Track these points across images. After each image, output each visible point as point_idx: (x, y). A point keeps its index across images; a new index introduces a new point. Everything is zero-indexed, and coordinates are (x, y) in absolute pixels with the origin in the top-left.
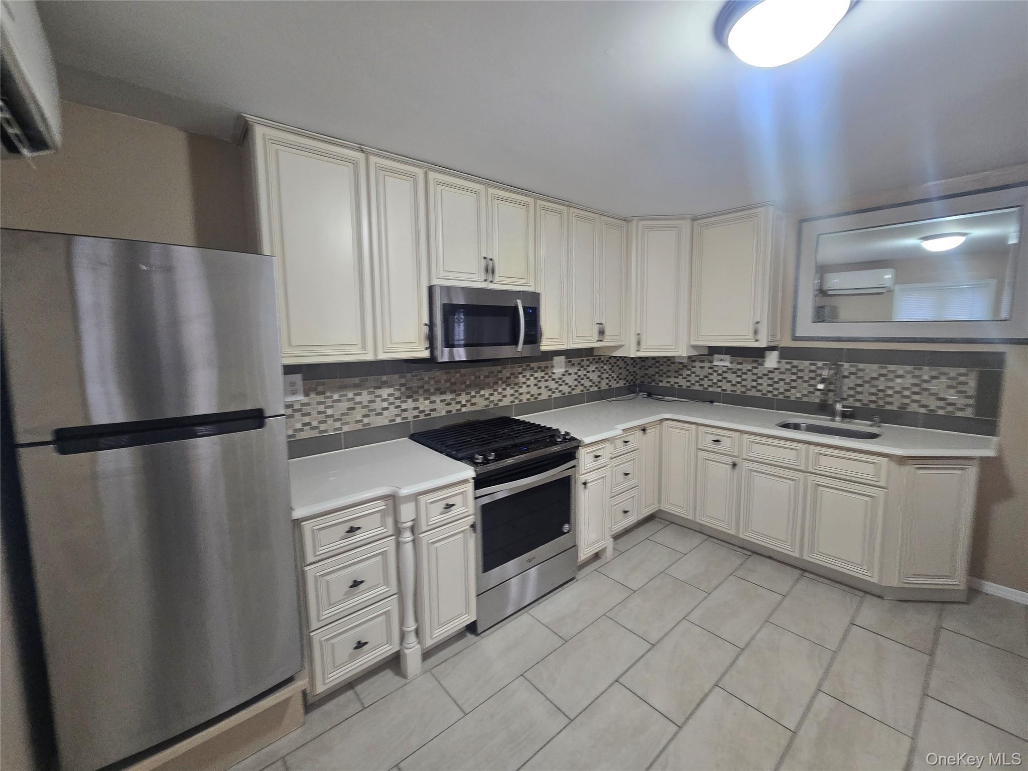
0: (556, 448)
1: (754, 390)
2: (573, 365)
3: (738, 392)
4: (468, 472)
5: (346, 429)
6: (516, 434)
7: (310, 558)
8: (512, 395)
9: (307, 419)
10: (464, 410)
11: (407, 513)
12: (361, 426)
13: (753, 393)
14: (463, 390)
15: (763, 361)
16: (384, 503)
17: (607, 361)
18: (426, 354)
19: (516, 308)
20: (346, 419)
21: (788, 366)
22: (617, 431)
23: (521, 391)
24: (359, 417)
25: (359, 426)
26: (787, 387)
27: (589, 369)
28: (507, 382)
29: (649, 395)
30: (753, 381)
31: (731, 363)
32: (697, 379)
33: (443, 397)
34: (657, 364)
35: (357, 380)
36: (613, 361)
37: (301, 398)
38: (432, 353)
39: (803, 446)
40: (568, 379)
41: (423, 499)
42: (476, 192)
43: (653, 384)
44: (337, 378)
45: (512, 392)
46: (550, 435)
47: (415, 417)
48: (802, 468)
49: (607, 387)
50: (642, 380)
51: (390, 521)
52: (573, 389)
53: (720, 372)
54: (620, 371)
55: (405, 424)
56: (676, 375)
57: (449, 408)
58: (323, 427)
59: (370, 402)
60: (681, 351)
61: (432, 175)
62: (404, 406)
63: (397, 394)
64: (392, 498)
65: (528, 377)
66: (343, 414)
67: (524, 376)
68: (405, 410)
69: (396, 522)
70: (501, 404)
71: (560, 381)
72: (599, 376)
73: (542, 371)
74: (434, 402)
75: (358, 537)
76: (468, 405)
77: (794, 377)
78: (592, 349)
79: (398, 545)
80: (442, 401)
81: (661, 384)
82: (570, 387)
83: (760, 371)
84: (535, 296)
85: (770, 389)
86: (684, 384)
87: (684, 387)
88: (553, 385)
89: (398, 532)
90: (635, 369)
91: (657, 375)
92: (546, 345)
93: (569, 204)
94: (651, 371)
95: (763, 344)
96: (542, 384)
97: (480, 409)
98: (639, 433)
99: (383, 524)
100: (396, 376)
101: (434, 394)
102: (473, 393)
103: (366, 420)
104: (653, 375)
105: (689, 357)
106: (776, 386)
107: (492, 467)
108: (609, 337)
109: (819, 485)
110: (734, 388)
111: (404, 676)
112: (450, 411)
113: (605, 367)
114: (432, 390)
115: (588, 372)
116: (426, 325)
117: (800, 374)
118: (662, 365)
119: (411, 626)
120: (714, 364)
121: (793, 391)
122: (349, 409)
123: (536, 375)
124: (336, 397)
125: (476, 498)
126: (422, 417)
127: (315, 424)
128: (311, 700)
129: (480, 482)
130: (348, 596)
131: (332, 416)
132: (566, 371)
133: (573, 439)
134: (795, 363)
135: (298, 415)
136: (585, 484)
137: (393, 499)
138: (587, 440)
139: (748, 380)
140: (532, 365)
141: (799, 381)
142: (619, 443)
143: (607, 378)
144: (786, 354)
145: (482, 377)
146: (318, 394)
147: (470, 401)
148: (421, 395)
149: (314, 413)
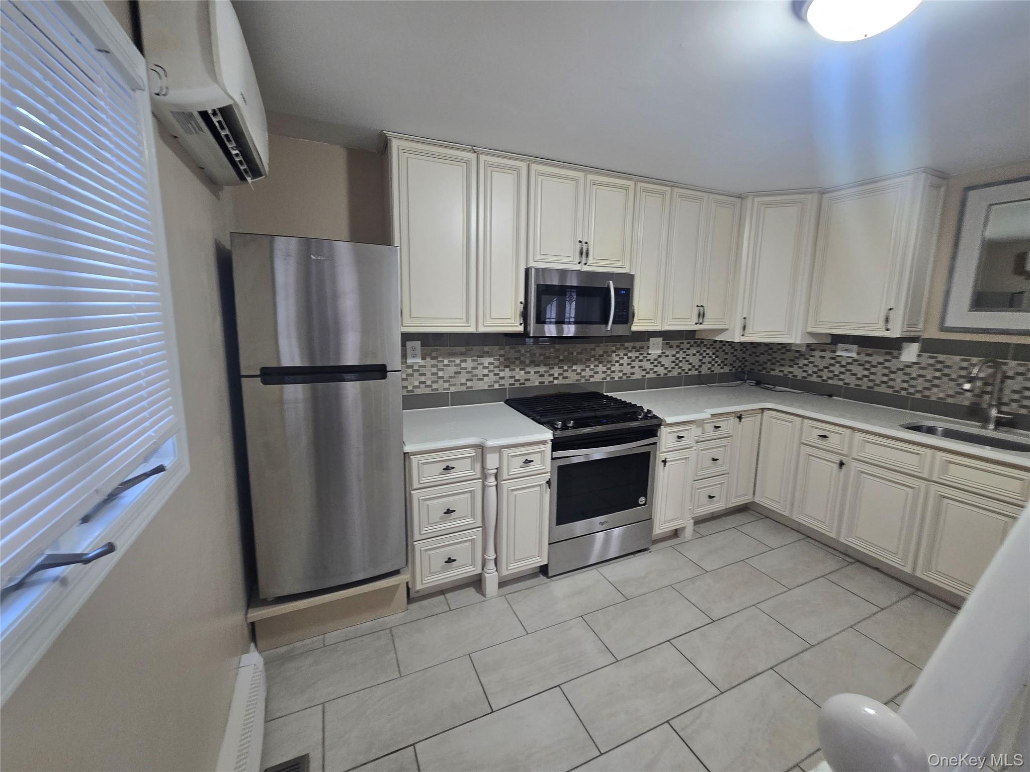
0: (635, 424)
1: (884, 385)
2: (671, 347)
3: (864, 388)
4: (547, 435)
5: (453, 389)
6: (599, 407)
7: (416, 485)
8: (604, 372)
9: (423, 379)
10: (556, 382)
11: (492, 461)
12: (465, 388)
13: (883, 389)
14: (556, 364)
15: (900, 354)
16: (473, 451)
17: (711, 345)
18: (521, 329)
19: (608, 289)
20: (453, 381)
21: (931, 361)
22: (706, 414)
23: (613, 368)
24: (464, 381)
25: (464, 388)
26: (927, 385)
27: (688, 352)
28: (600, 360)
29: (758, 383)
30: (884, 375)
31: (858, 354)
32: (815, 369)
33: (537, 369)
34: (770, 352)
35: (463, 349)
36: (717, 345)
37: (419, 360)
38: (525, 328)
39: (929, 452)
40: (663, 360)
41: (505, 452)
42: (576, 180)
43: (764, 372)
44: (447, 346)
45: (605, 369)
46: (632, 411)
47: (510, 385)
48: (925, 475)
49: (709, 372)
50: (753, 367)
51: (478, 466)
52: (670, 371)
53: (844, 363)
54: (726, 356)
55: (502, 390)
56: (791, 363)
57: (541, 379)
58: (435, 386)
59: (473, 368)
60: (796, 338)
61: (534, 167)
62: (502, 374)
63: (497, 363)
64: (481, 448)
65: (622, 355)
66: (450, 377)
67: (618, 355)
68: (503, 378)
69: (483, 468)
70: (592, 380)
71: (656, 362)
72: (700, 360)
73: (637, 351)
74: (529, 373)
75: (452, 475)
76: (561, 378)
77: (938, 374)
78: (693, 332)
79: (484, 487)
80: (535, 372)
81: (772, 373)
82: (666, 368)
83: (894, 364)
84: (630, 278)
85: (905, 385)
86: (800, 374)
87: (799, 377)
88: (648, 366)
89: (484, 477)
90: (744, 355)
91: (769, 363)
92: (638, 325)
93: (673, 184)
94: (763, 358)
95: (896, 332)
96: (636, 364)
97: (572, 383)
98: (734, 421)
99: (473, 469)
100: (497, 348)
101: (529, 366)
102: (566, 368)
103: (469, 384)
104: (765, 363)
105: (808, 345)
106: (913, 383)
107: (569, 433)
108: (708, 320)
109: (944, 497)
110: (859, 382)
111: (484, 595)
112: (543, 383)
113: (708, 351)
114: (527, 362)
115: (688, 355)
116: (521, 303)
117: (946, 371)
118: (775, 352)
119: (491, 555)
120: (838, 353)
121: (935, 390)
122: (456, 373)
123: (630, 354)
124: (446, 362)
125: (553, 459)
126: (517, 385)
127: (429, 383)
128: (412, 595)
129: (557, 445)
130: (443, 520)
131: (442, 377)
132: (663, 353)
133: (655, 417)
134: (941, 357)
135: (416, 374)
136: (665, 462)
137: (481, 449)
138: (669, 420)
139: (878, 374)
140: (626, 345)
141: (945, 379)
142: (709, 428)
143: (710, 363)
144: (929, 346)
145: (575, 354)
146: (432, 358)
147: (562, 374)
148: (517, 366)
149: (429, 374)
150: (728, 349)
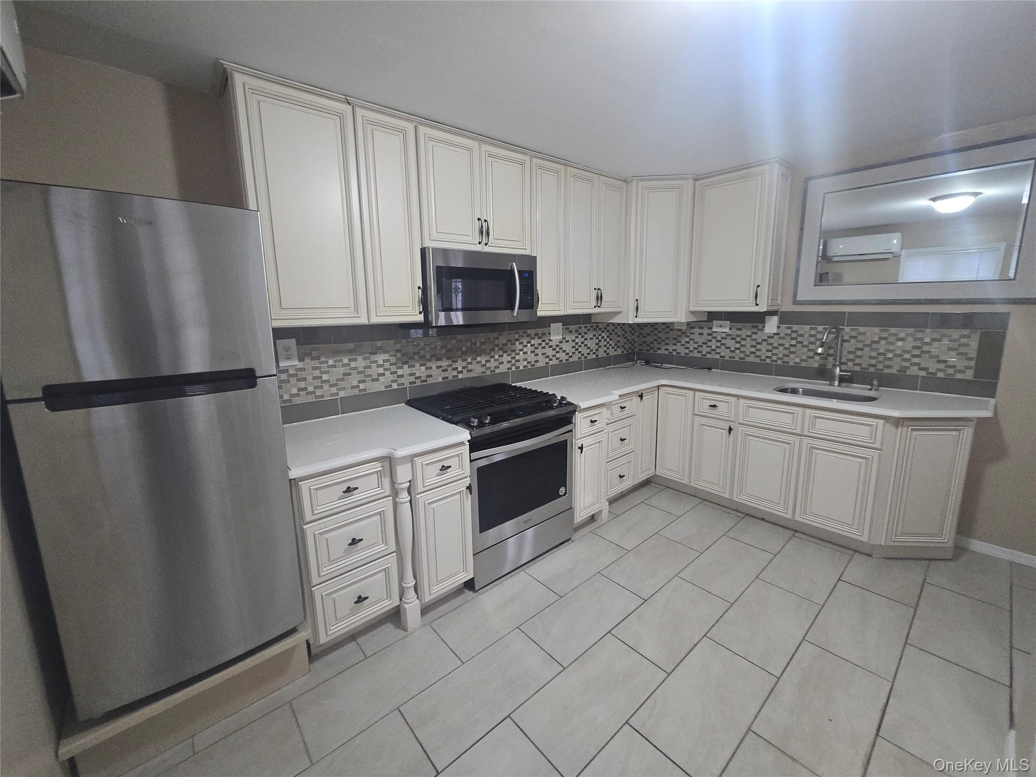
0: (552, 413)
1: (752, 355)
2: (571, 332)
3: (737, 359)
4: (465, 435)
5: (342, 394)
6: (512, 399)
7: (308, 517)
8: (508, 362)
9: (302, 385)
10: (460, 376)
11: (403, 474)
13: (752, 359)
14: (459, 357)
15: (764, 327)
16: (380, 465)
17: (606, 328)
18: (420, 318)
19: (512, 271)
20: (342, 384)
21: (789, 331)
22: (614, 395)
23: (517, 357)
24: (355, 383)
25: (356, 392)
26: (786, 352)
27: (586, 336)
28: (504, 349)
29: (647, 363)
30: (752, 346)
31: (730, 329)
32: (696, 346)
33: (439, 363)
34: (656, 332)
35: (351, 346)
36: (610, 328)
37: (296, 362)
38: (426, 317)
39: (800, 410)
40: (565, 346)
41: (418, 461)
42: (469, 149)
43: (652, 352)
44: (331, 343)
45: (509, 358)
46: (546, 400)
47: (411, 383)
48: (798, 431)
49: (605, 355)
50: (641, 347)
51: (387, 482)
52: (571, 357)
53: (719, 338)
54: (618, 339)
55: (402, 390)
56: (675, 342)
57: (446, 374)
58: (319, 392)
59: (365, 367)
60: (680, 317)
61: (423, 130)
62: (400, 372)
63: (393, 360)
64: (389, 459)
65: (525, 343)
66: (338, 380)
67: (520, 343)
68: (402, 376)
69: (393, 483)
70: (497, 371)
71: (558, 348)
72: (597, 344)
73: (539, 338)
74: (431, 368)
75: (356, 497)
76: (465, 371)
77: (794, 342)
78: (589, 316)
79: (396, 505)
80: (437, 367)
81: (659, 352)
82: (567, 354)
83: (759, 336)
84: (533, 260)
85: (769, 354)
86: (682, 351)
87: (682, 354)
88: (550, 352)
89: (395, 493)
90: (633, 337)
91: (655, 343)
92: (542, 310)
93: (566, 163)
94: (649, 339)
95: (763, 308)
96: (539, 351)
97: (477, 375)
98: (636, 400)
99: (380, 485)
100: (392, 342)
101: (430, 360)
102: (469, 360)
103: (362, 386)
104: (651, 343)
105: (688, 324)
106: (775, 351)
107: (487, 430)
108: (605, 303)
109: (814, 448)
110: (732, 355)
111: (405, 630)
112: (447, 378)
113: (603, 335)
114: (428, 357)
115: (586, 339)
116: (419, 288)
117: (800, 339)
118: (660, 332)
119: (410, 582)
120: (713, 330)
121: (792, 356)
122: (344, 374)
123: (533, 342)
124: (331, 362)
125: (471, 461)
126: (418, 383)
127: (311, 389)
128: (314, 651)
129: (475, 445)
130: (347, 553)
131: (328, 381)
132: (564, 338)
133: (570, 404)
134: (795, 327)
135: (293, 380)
136: (581, 448)
137: (389, 462)
138: (583, 405)
139: (749, 346)
140: (529, 332)
141: (799, 346)
142: (616, 409)
143: (605, 346)
144: (786, 318)
145: (478, 344)
146: (313, 359)
147: (467, 367)
148: (418, 361)
149: (309, 378)
150: (619, 331)
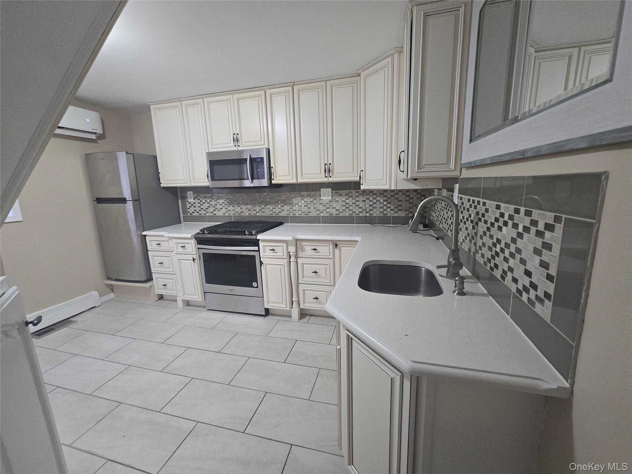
2: (340, 195)
5: (208, 214)
7: (149, 249)
8: (288, 210)
9: (195, 209)
10: (258, 214)
11: (171, 244)
14: (258, 204)
18: (209, 184)
20: (207, 210)
23: (294, 208)
24: (212, 211)
25: (212, 214)
27: (358, 199)
28: (285, 202)
33: (247, 206)
35: (210, 195)
40: (334, 204)
42: (228, 100)
44: (203, 194)
52: (341, 212)
57: (250, 212)
58: (200, 212)
59: (217, 205)
61: (206, 100)
62: (229, 208)
65: (300, 200)
66: (206, 208)
68: (229, 210)
70: (280, 214)
71: (328, 205)
73: (311, 198)
74: (243, 208)
76: (260, 212)
80: (246, 208)
82: (337, 210)
88: (321, 208)
96: (312, 206)
101: (242, 204)
102: (263, 206)
103: (214, 212)
112: (250, 214)
115: (357, 201)
119: (179, 288)
122: (208, 207)
123: (306, 200)
124: (204, 201)
126: (237, 215)
127: (198, 211)
131: (203, 209)
132: (334, 199)
135: (192, 207)
140: (302, 193)
142: (308, 249)
145: (267, 199)
146: (198, 199)
147: (261, 210)
148: (236, 205)
149: (197, 207)
